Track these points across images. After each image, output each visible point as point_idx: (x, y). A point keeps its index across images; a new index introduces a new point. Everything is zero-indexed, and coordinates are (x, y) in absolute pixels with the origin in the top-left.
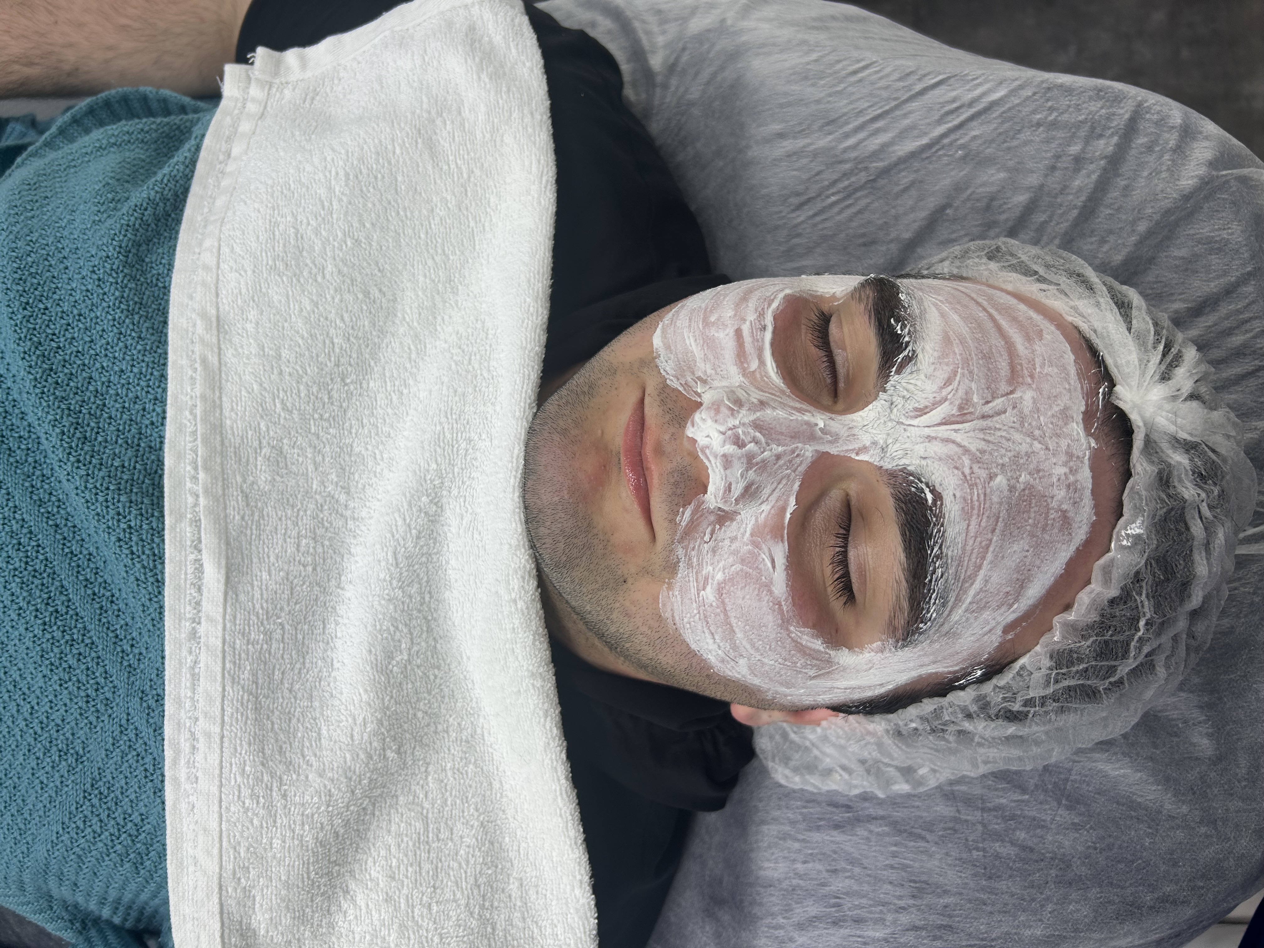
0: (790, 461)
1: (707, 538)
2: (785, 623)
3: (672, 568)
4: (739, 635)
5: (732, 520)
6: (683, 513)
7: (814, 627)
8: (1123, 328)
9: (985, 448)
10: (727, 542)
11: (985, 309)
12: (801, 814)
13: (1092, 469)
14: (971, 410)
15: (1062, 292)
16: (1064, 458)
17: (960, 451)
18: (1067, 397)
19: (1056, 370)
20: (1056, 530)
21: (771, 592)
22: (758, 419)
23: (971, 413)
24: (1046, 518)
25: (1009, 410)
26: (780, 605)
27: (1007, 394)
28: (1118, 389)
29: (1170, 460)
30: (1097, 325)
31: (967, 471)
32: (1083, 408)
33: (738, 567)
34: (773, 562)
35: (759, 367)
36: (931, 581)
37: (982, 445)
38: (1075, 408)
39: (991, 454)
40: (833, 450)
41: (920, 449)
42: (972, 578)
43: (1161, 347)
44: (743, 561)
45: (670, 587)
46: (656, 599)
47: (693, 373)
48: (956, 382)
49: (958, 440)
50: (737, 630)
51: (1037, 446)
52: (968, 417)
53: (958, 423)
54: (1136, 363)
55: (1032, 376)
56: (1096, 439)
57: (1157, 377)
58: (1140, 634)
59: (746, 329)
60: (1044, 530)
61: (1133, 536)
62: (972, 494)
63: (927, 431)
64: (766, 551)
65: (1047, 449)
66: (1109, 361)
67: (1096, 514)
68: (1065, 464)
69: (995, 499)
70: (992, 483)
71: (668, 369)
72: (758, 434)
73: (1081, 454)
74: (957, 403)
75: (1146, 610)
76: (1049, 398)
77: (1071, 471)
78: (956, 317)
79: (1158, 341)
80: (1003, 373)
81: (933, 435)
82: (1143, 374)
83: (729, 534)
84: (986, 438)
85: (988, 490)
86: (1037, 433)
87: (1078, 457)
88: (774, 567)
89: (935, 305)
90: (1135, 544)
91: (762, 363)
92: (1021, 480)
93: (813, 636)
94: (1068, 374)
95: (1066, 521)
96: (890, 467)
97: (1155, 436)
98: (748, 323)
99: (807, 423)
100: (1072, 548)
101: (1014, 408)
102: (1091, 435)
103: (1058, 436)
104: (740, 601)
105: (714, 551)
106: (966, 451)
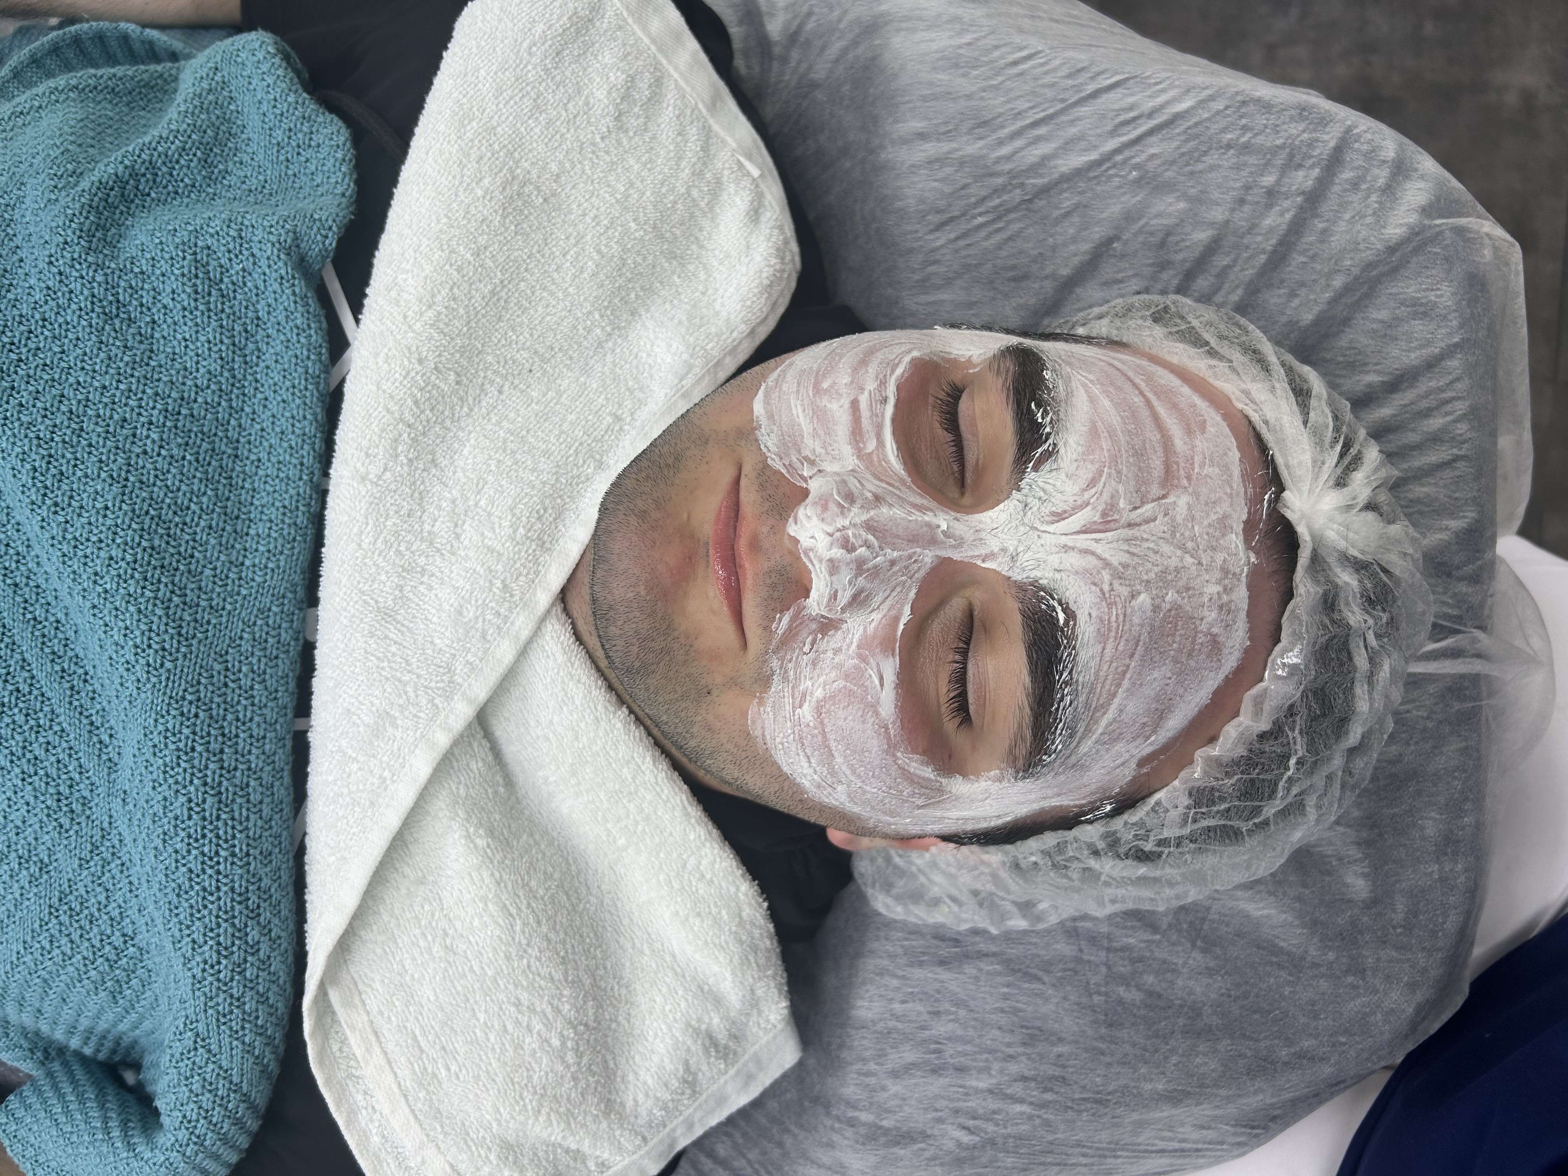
0: (906, 567)
1: (806, 649)
2: (891, 748)
3: (765, 681)
4: (839, 760)
5: (837, 629)
6: (780, 620)
7: (924, 753)
8: (1298, 421)
9: (1129, 561)
10: (830, 654)
11: (1141, 393)
12: (902, 946)
13: (1250, 587)
14: (1116, 517)
15: (1233, 369)
16: (1218, 575)
17: (1099, 564)
18: (1227, 504)
19: (1217, 471)
20: (1203, 656)
21: (877, 713)
22: (871, 519)
23: (1115, 521)
24: (1193, 643)
25: (1160, 517)
26: (887, 729)
27: (1159, 499)
28: (1286, 494)
29: (1337, 580)
30: (1270, 416)
31: (1106, 588)
32: (1244, 517)
33: (841, 683)
34: (881, 679)
35: (877, 448)
36: (1057, 709)
37: (1125, 558)
38: (1235, 516)
39: (1135, 568)
40: (956, 556)
41: (1054, 560)
42: (1105, 707)
43: (1338, 448)
44: (847, 677)
45: (761, 702)
46: (745, 715)
47: (799, 452)
48: (1101, 484)
49: (1099, 551)
50: (836, 754)
51: (1188, 560)
52: (1112, 525)
53: (1100, 531)
54: (1310, 465)
55: (1189, 478)
56: (1257, 554)
57: (1331, 483)
58: (1290, 773)
59: (864, 400)
60: (1190, 655)
61: (1290, 665)
62: (1110, 614)
63: (1064, 540)
64: (874, 665)
65: (1200, 563)
66: (1280, 460)
67: (1250, 638)
68: (1219, 582)
69: (1136, 620)
70: (1133, 603)
71: (769, 444)
72: (870, 537)
73: (1238, 570)
74: (1100, 508)
75: (1299, 747)
76: (1207, 504)
77: (1225, 590)
78: (1107, 403)
79: (1335, 440)
80: (1156, 474)
81: (1070, 544)
82: (1316, 478)
83: (833, 645)
84: (1132, 550)
85: (1129, 610)
86: (1190, 545)
87: (1234, 574)
88: (882, 685)
89: (1085, 386)
90: (1291, 674)
91: (881, 443)
92: (1167, 598)
93: (922, 763)
94: (1230, 476)
95: (1215, 646)
96: (1019, 578)
97: (1322, 552)
98: (866, 393)
99: (928, 525)
100: (1221, 676)
101: (1166, 515)
102: (1252, 549)
103: (1214, 549)
104: (841, 723)
105: (814, 663)
106: (1107, 564)
